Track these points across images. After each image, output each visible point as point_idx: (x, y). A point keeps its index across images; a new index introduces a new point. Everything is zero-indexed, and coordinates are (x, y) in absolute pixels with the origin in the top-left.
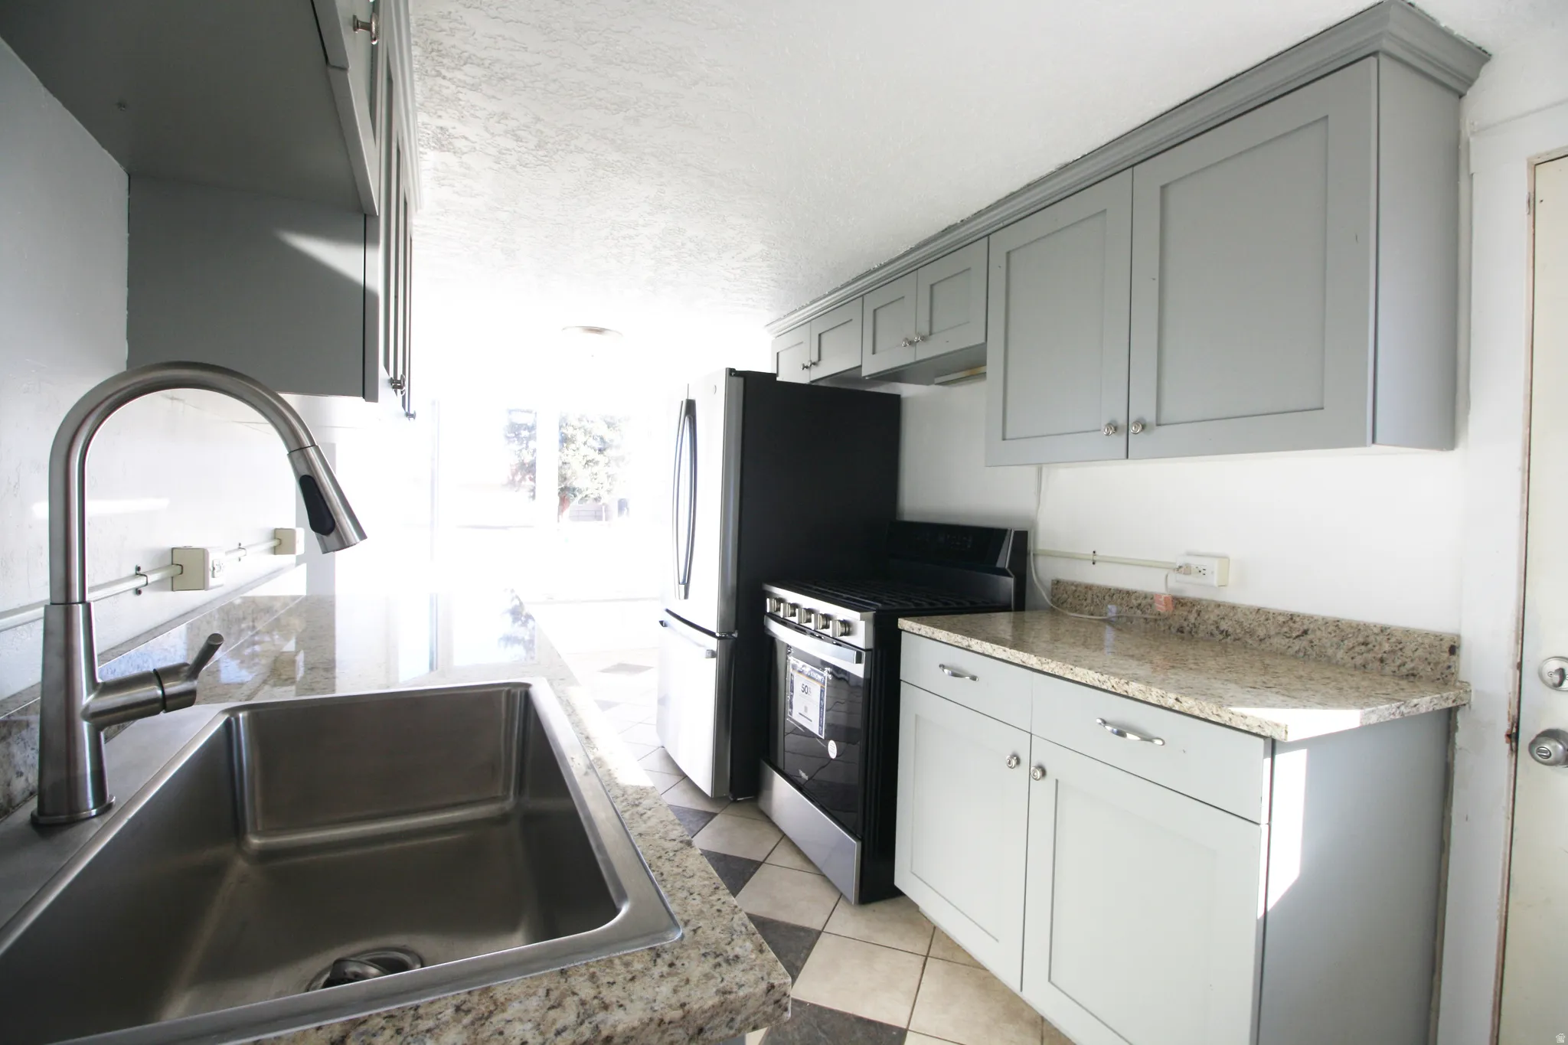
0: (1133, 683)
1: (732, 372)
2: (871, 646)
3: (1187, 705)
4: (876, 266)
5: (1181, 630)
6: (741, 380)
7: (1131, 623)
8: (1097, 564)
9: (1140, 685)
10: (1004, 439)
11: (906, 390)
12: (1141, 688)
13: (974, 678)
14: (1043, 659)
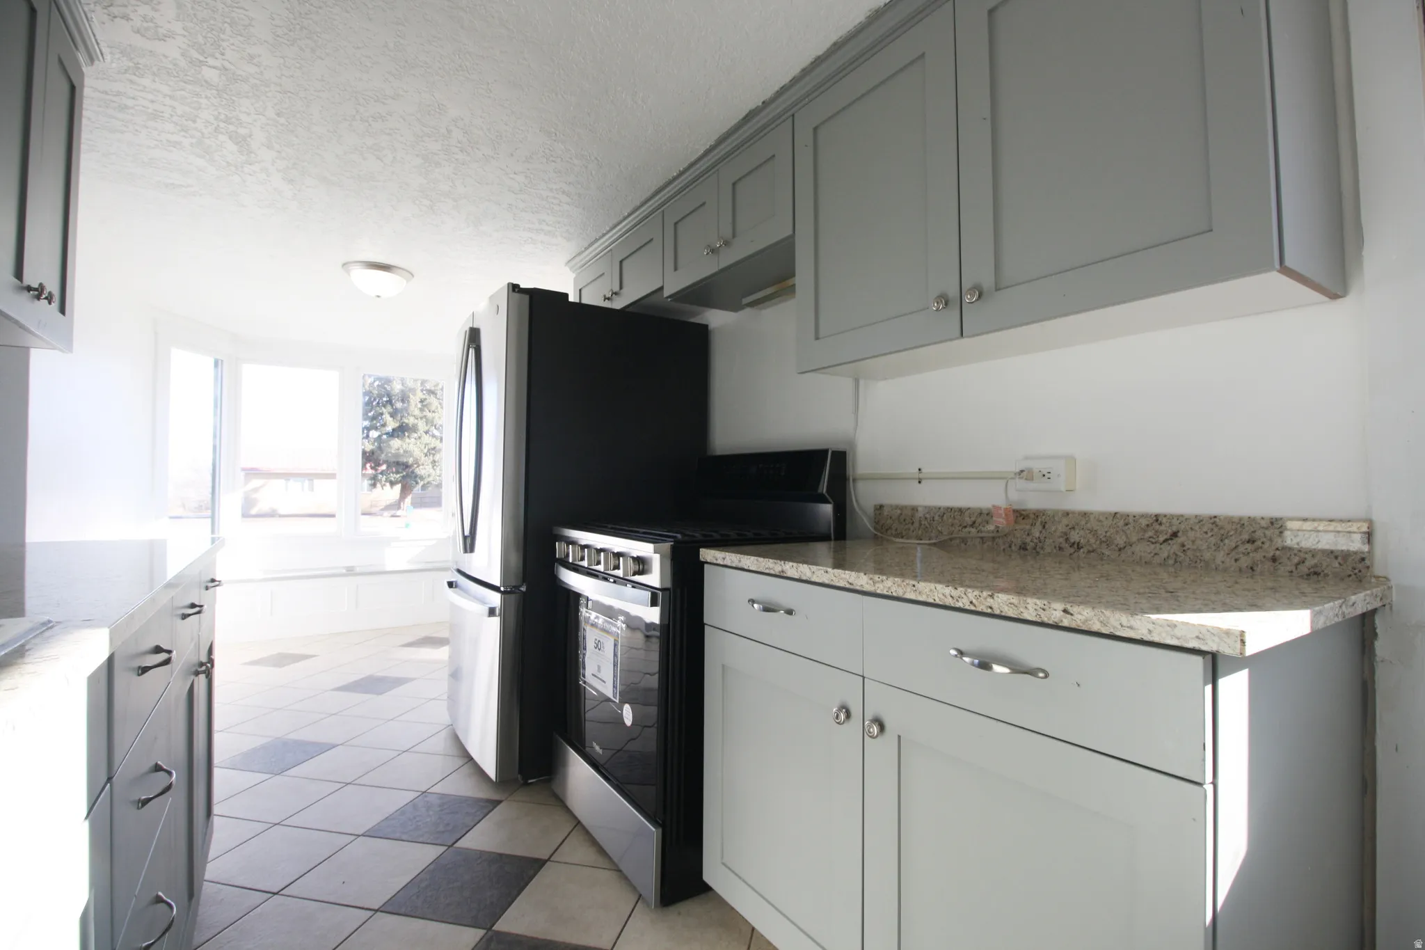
0: (1000, 595)
1: (514, 288)
2: (668, 585)
3: (1080, 617)
4: (675, 174)
5: (1023, 547)
6: (526, 298)
7: (966, 544)
8: (923, 482)
9: (1010, 597)
10: (817, 338)
11: (715, 318)
12: (1012, 601)
13: (790, 612)
14: (876, 577)
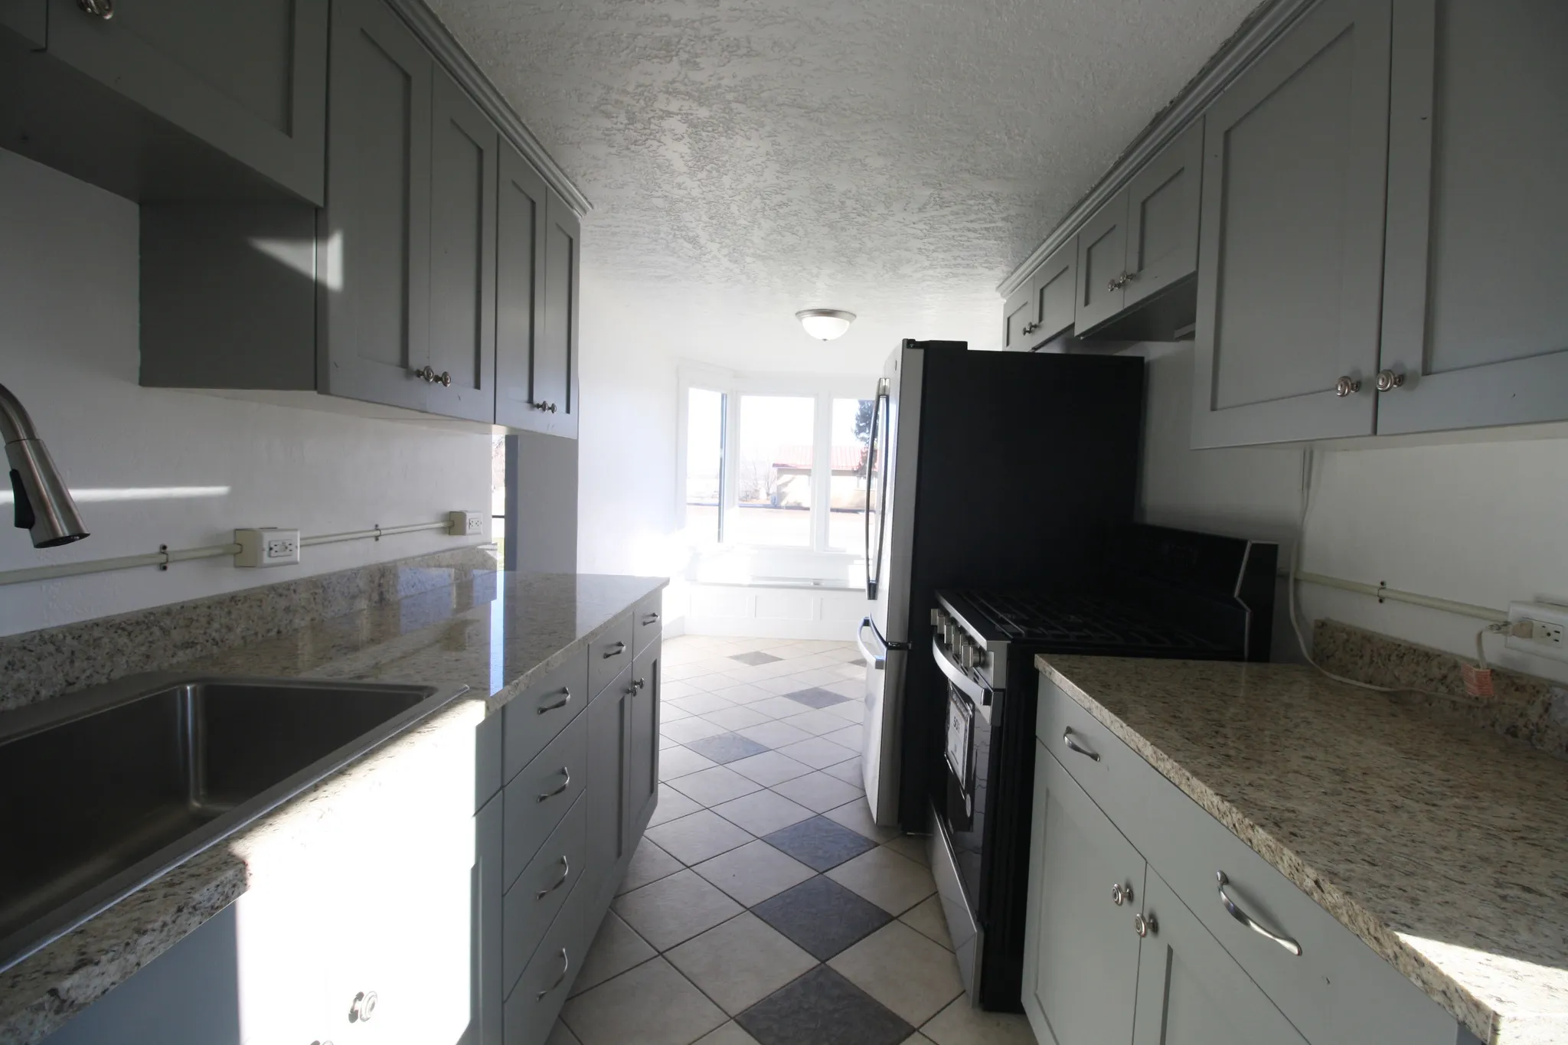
1: (910, 344)
2: (1003, 685)
5: (1513, 731)
6: (921, 352)
8: (1386, 601)
9: (1270, 838)
10: (1213, 408)
11: (1154, 351)
13: (1095, 757)
